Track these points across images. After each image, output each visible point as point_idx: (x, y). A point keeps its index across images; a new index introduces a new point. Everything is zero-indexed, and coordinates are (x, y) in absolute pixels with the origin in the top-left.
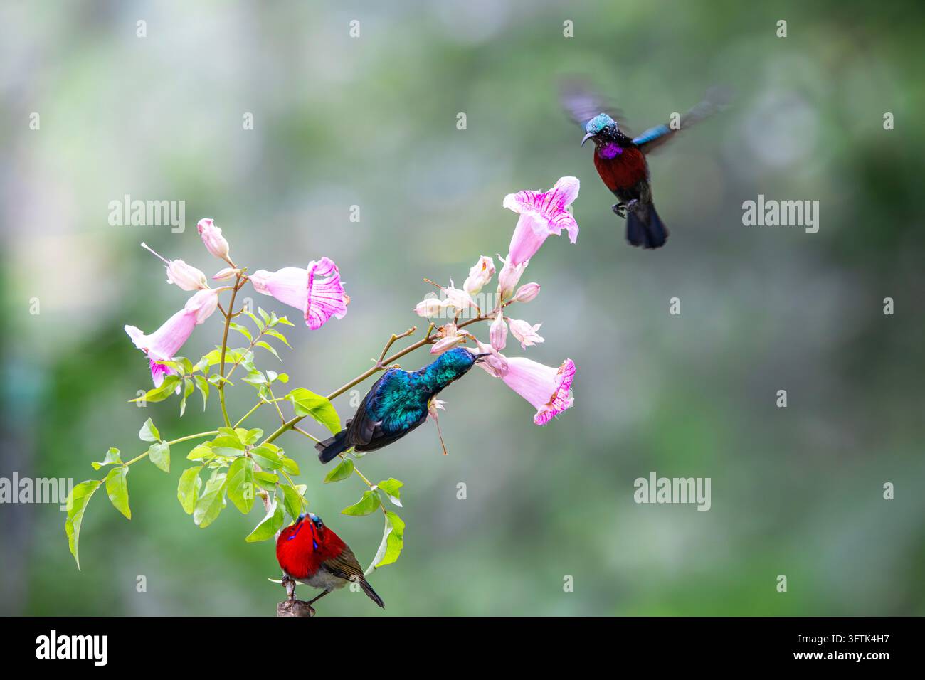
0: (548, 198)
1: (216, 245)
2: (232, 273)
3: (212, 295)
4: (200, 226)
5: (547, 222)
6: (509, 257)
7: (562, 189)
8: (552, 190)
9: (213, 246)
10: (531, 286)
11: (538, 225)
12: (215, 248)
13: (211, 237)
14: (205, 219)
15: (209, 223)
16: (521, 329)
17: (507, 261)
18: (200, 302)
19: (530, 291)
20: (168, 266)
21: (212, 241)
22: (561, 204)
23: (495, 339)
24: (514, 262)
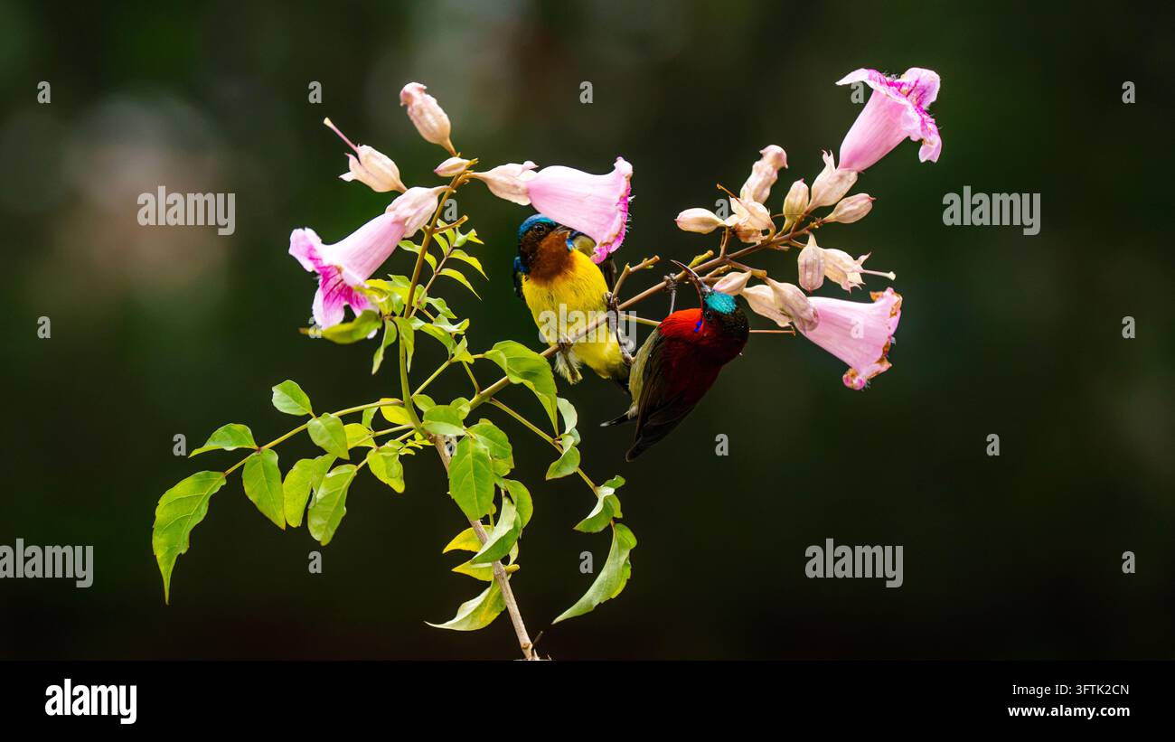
1: (435, 124)
2: (461, 165)
3: (431, 197)
4: (408, 95)
9: (430, 125)
10: (861, 199)
12: (432, 128)
13: (425, 110)
14: (413, 84)
15: (421, 90)
18: (414, 206)
19: (860, 207)
20: (356, 155)
21: (429, 117)
23: (806, 276)
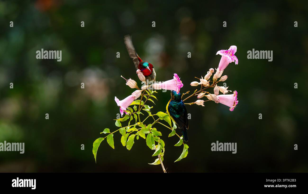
0: (229, 52)
5: (231, 58)
6: (218, 69)
7: (233, 49)
8: (230, 49)
10: (225, 76)
11: (229, 59)
16: (223, 89)
17: (218, 70)
19: (225, 78)
20: (127, 81)
22: (233, 53)
23: (216, 92)
24: (220, 70)
